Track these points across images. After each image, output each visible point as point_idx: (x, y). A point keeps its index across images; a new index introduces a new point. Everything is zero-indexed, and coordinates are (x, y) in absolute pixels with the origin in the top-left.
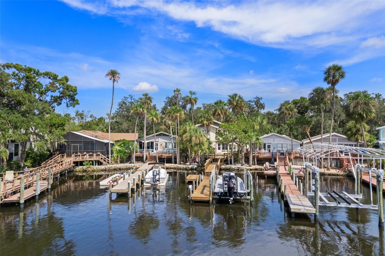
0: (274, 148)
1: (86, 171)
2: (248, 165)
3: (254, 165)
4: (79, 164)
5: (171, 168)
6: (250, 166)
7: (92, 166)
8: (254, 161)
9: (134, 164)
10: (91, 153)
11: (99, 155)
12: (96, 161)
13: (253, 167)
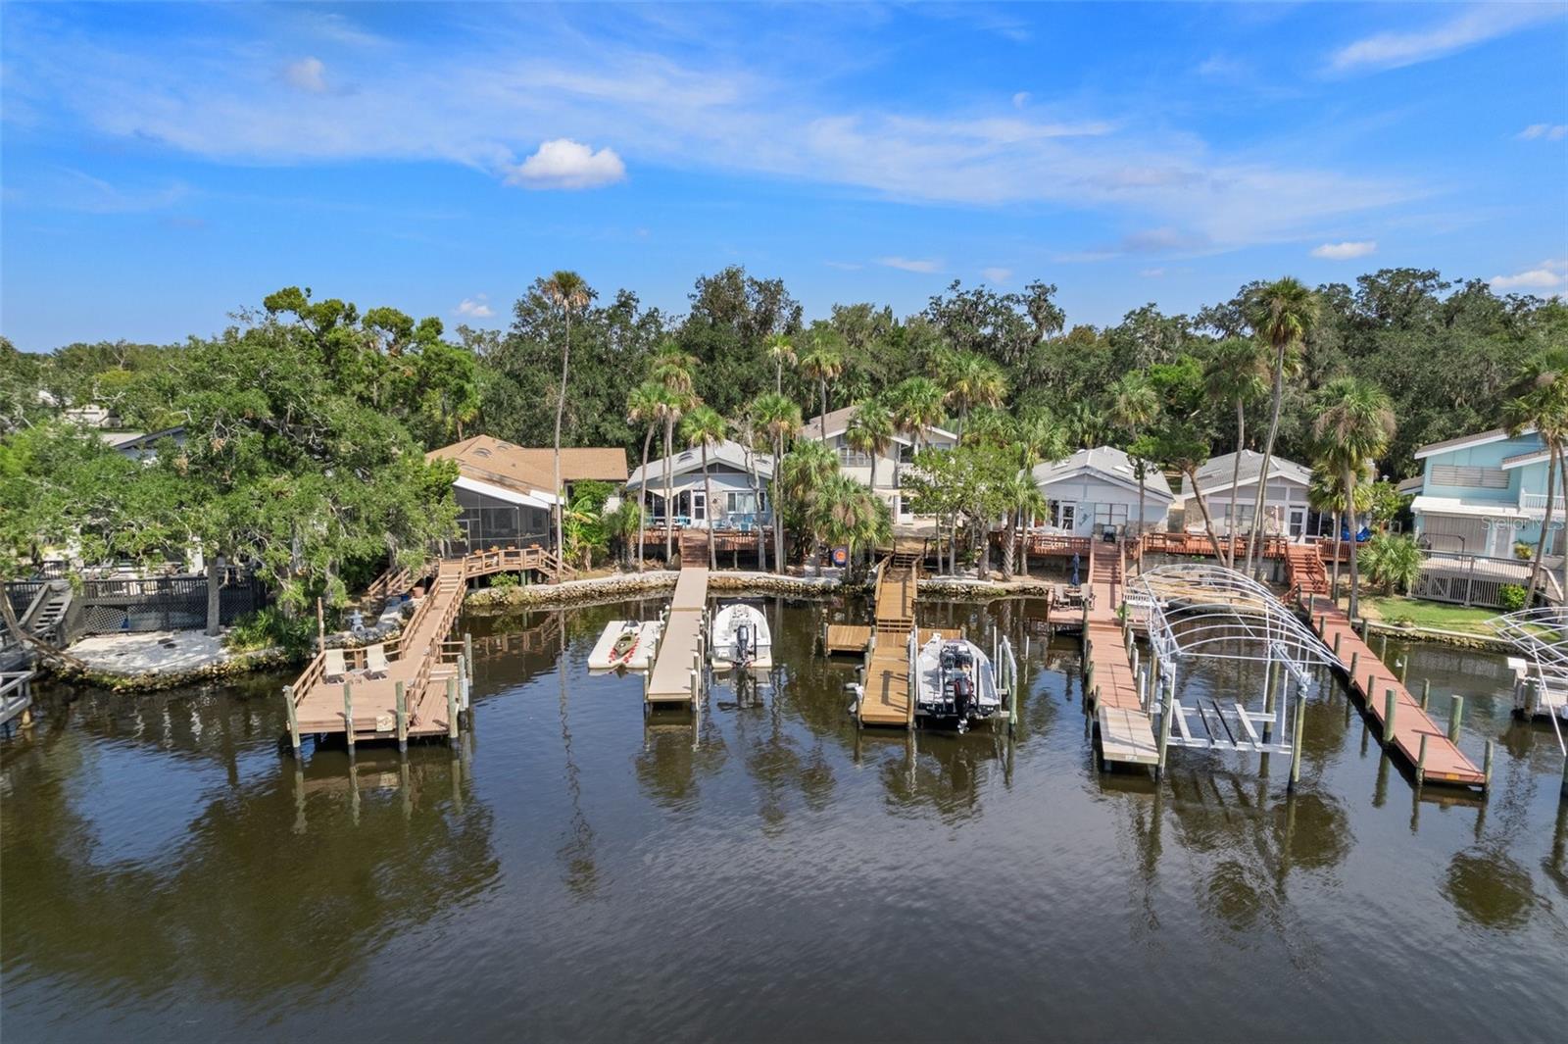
0: (1085, 517)
1: (501, 604)
2: (1000, 576)
3: (1019, 573)
4: (476, 583)
5: (757, 587)
6: (1005, 580)
7: (516, 588)
8: (1020, 562)
9: (642, 575)
10: (511, 549)
11: (536, 552)
12: (526, 571)
13: (1016, 582)
